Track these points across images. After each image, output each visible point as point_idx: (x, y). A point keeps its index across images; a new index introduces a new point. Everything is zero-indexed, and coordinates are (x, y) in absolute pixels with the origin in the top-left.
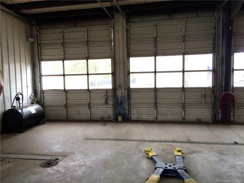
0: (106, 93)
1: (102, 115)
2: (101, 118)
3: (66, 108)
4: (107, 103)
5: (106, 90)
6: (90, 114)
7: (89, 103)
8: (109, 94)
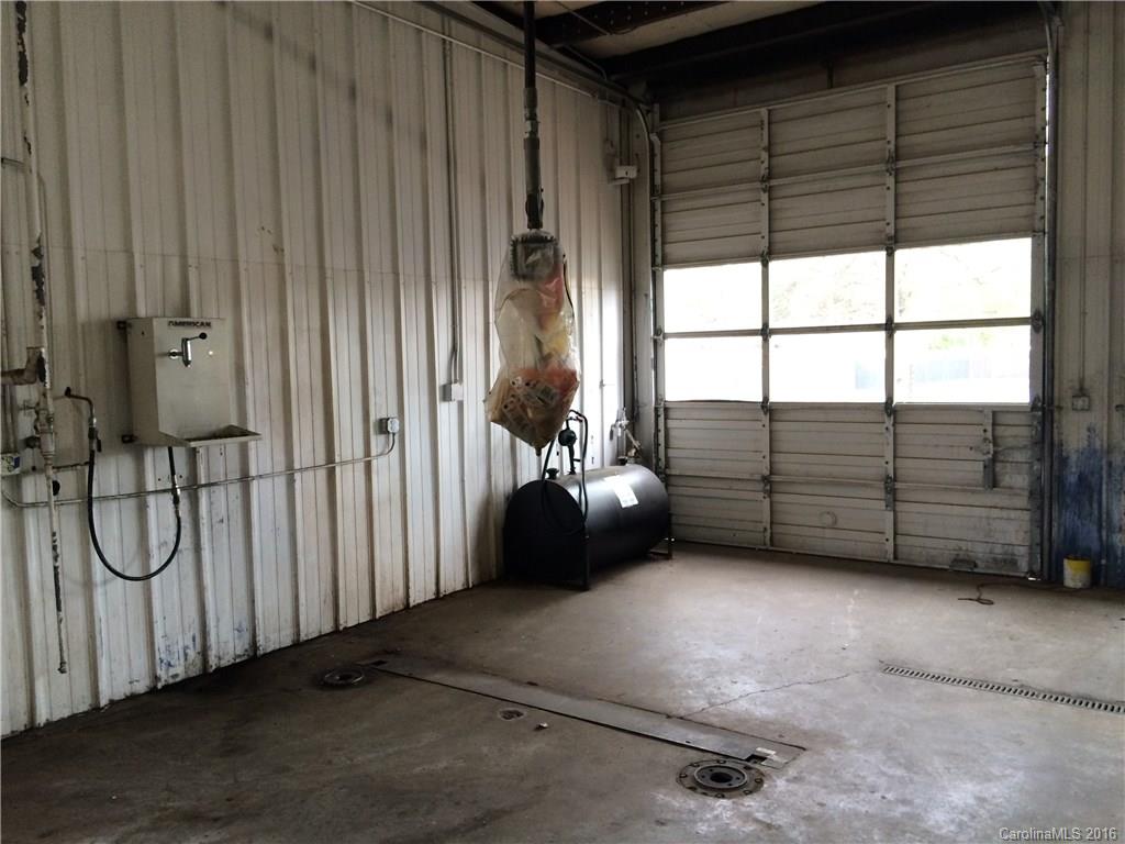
0: (990, 429)
1: (963, 545)
2: (956, 561)
3: (770, 493)
4: (992, 481)
5: (994, 413)
6: (895, 534)
7: (888, 477)
8: (1007, 433)
